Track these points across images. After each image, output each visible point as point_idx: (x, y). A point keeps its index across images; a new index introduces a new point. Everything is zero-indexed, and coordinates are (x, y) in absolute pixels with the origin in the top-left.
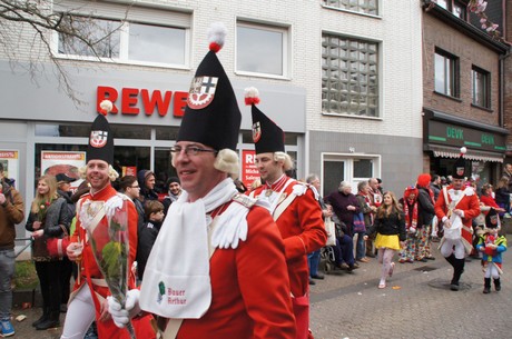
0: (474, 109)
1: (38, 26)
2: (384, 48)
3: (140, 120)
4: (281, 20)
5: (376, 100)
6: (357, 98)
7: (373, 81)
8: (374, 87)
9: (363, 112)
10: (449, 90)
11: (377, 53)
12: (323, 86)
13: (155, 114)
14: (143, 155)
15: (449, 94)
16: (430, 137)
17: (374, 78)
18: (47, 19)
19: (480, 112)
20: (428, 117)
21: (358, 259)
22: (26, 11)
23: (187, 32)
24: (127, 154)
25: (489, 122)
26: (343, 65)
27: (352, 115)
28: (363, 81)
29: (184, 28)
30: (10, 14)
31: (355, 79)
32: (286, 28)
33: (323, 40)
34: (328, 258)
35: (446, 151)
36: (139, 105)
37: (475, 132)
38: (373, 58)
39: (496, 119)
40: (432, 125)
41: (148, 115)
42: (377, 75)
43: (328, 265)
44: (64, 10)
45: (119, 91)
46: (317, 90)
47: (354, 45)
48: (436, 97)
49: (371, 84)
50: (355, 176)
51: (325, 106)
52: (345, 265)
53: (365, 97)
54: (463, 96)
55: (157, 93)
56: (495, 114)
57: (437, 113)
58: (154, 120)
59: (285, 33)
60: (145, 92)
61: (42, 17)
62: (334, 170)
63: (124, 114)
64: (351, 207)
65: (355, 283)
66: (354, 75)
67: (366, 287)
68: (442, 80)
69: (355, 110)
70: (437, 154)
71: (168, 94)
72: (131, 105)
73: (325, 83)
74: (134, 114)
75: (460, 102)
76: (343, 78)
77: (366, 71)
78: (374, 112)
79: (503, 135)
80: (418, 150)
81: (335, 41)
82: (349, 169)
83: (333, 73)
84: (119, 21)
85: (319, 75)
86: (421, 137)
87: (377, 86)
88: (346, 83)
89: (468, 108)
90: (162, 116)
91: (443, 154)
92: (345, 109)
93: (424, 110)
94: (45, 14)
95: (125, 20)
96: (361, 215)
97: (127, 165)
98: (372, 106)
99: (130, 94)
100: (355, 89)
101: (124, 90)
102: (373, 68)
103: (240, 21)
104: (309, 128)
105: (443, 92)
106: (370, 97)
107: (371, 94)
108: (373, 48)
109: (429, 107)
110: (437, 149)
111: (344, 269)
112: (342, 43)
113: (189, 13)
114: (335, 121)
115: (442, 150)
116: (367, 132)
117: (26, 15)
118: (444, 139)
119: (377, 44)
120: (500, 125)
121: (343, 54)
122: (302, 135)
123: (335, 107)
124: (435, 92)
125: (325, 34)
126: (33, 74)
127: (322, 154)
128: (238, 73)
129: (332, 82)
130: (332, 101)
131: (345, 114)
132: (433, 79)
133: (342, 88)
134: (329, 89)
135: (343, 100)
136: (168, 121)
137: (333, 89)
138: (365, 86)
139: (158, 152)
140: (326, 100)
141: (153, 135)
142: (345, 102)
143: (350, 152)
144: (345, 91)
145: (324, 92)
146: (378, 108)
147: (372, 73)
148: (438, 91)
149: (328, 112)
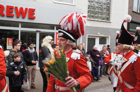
3: (15, 19)
5: (109, 14)
6: (102, 13)
7: (108, 7)
8: (108, 9)
9: (104, 19)
10: (139, 10)
12: (88, 8)
13: (21, 17)
14: (15, 33)
15: (139, 12)
16: (130, 29)
17: (108, 5)
21: (101, 76)
27: (99, 20)
28: (104, 6)
31: (101, 6)
36: (14, 13)
40: (131, 24)
41: (18, 17)
42: (110, 4)
45: (5, 7)
46: (86, 10)
48: (133, 13)
49: (107, 8)
50: (100, 44)
51: (89, 16)
52: (95, 78)
53: (105, 13)
55: (21, 9)
57: (133, 20)
58: (20, 20)
60: (16, 8)
62: (91, 41)
63: (8, 16)
64: (98, 56)
65: (99, 85)
66: (101, 4)
67: (104, 87)
68: (137, 6)
69: (100, 18)
71: (26, 9)
72: (10, 13)
73: (89, 7)
74: (12, 16)
76: (96, 5)
77: (106, 3)
78: (108, 19)
82: (97, 41)
83: (93, 3)
85: (87, 4)
87: (110, 9)
88: (97, 7)
90: (24, 18)
92: (97, 17)
97: (9, 37)
98: (107, 16)
99: (10, 8)
100: (101, 10)
101: (7, 6)
105: (136, 11)
106: (107, 13)
107: (107, 12)
110: (133, 34)
111: (95, 80)
114: (92, 22)
116: (105, 27)
123: (93, 17)
124: (133, 11)
127: (87, 35)
128: (55, 2)
129: (92, 7)
130: (92, 14)
131: (97, 20)
132: (133, 6)
133: (96, 9)
134: (91, 9)
135: (96, 14)
136: (26, 20)
137: (92, 10)
138: (105, 9)
139: (22, 32)
140: (89, 14)
141: (20, 25)
142: (97, 15)
143: (98, 34)
144: (97, 10)
145: (89, 11)
146: (110, 17)
147: (108, 3)
148: (134, 11)
149: (90, 18)
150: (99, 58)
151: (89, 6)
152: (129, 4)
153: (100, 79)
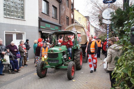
0: (53, 19)
5: (23, 13)
6: (17, 12)
7: (22, 7)
8: (23, 9)
9: (19, 17)
10: (46, 12)
12: (4, 7)
15: (46, 13)
16: (41, 27)
17: (23, 6)
19: (55, 20)
20: (40, 20)
21: (20, 67)
25: (57, 23)
27: (15, 18)
31: (16, 5)
34: (9, 68)
35: (45, 31)
37: (53, 26)
39: (59, 22)
40: (41, 23)
42: (24, 5)
43: (10, 71)
46: (2, 8)
48: (42, 14)
49: (22, 8)
50: (17, 39)
51: (5, 14)
53: (20, 12)
54: (50, 14)
56: (58, 20)
57: (43, 19)
62: (9, 37)
65: (20, 76)
68: (44, 9)
69: (16, 16)
70: (43, 32)
75: (49, 16)
76: (12, 4)
77: (20, 3)
78: (23, 17)
79: (60, 27)
80: (37, 31)
83: (8, 2)
86: (38, 26)
87: (24, 9)
88: (13, 7)
89: (51, 18)
91: (44, 32)
92: (13, 16)
93: (39, 18)
96: (19, 52)
98: (22, 15)
100: (16, 9)
105: (44, 13)
106: (21, 12)
107: (22, 11)
109: (41, 17)
110: (43, 30)
114: (9, 20)
115: (44, 31)
116: (20, 24)
118: (45, 27)
120: (60, 24)
123: (9, 15)
127: (5, 31)
129: (7, 5)
130: (8, 12)
131: (13, 18)
132: (42, 8)
133: (11, 8)
135: (11, 12)
137: (8, 8)
138: (20, 8)
140: (5, 12)
142: (13, 13)
143: (15, 31)
144: (13, 9)
145: (5, 9)
146: (24, 16)
147: (22, 4)
148: (43, 12)
149: (7, 16)
150: (17, 52)
151: (5, 5)
152: (39, 7)
153: (20, 70)
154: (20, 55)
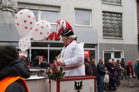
1: (12, 13)
2: (123, 15)
3: (45, 41)
4: (89, 8)
5: (121, 32)
6: (115, 32)
7: (120, 26)
8: (120, 28)
9: (117, 37)
11: (121, 17)
12: (103, 29)
13: (49, 39)
17: (120, 25)
18: (15, 10)
22: (9, 8)
23: (59, 13)
24: (41, 52)
26: (109, 21)
27: (113, 38)
28: (116, 26)
29: (58, 12)
30: (4, 9)
31: (114, 26)
32: (90, 10)
33: (103, 14)
34: (106, 86)
38: (120, 19)
41: (47, 40)
42: (121, 24)
43: (107, 88)
44: (20, 7)
46: (101, 30)
47: (113, 15)
49: (119, 27)
50: (115, 58)
51: (104, 35)
52: (112, 88)
53: (117, 31)
58: (49, 41)
59: (90, 12)
61: (14, 10)
62: (108, 56)
64: (113, 68)
66: (113, 25)
69: (114, 36)
71: (53, 32)
73: (104, 27)
76: (110, 26)
77: (118, 23)
78: (121, 36)
81: (106, 14)
82: (113, 56)
83: (106, 24)
84: (37, 10)
85: (102, 25)
87: (121, 28)
88: (111, 27)
90: (51, 39)
92: (111, 36)
93: (138, 35)
94: (15, 9)
95: (39, 10)
96: (116, 71)
97: (41, 55)
98: (120, 34)
100: (114, 29)
102: (120, 22)
103: (76, 9)
104: (99, 42)
107: (119, 31)
108: (119, 15)
111: (112, 89)
112: (109, 14)
113: (59, 7)
114: (107, 40)
116: (118, 43)
117: (9, 9)
119: (121, 14)
121: (109, 18)
122: (97, 45)
123: (107, 35)
125: (103, 12)
126: (11, 27)
127: (104, 51)
128: (75, 25)
129: (106, 27)
130: (106, 33)
133: (109, 29)
134: (105, 29)
135: (110, 33)
136: (54, 41)
138: (117, 28)
139: (51, 51)
140: (104, 33)
141: (49, 46)
142: (111, 33)
143: (113, 50)
144: (111, 30)
145: (104, 31)
149: (105, 37)
150: (114, 70)
154: (117, 73)
